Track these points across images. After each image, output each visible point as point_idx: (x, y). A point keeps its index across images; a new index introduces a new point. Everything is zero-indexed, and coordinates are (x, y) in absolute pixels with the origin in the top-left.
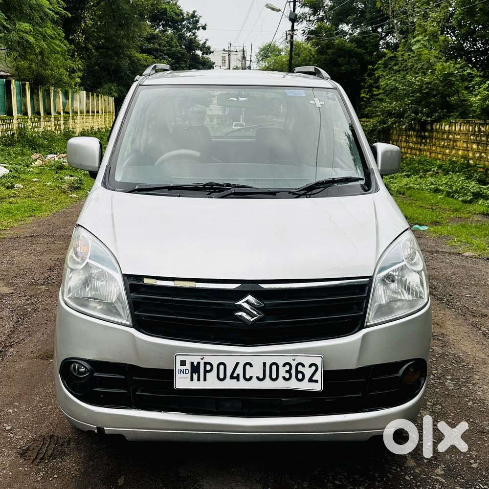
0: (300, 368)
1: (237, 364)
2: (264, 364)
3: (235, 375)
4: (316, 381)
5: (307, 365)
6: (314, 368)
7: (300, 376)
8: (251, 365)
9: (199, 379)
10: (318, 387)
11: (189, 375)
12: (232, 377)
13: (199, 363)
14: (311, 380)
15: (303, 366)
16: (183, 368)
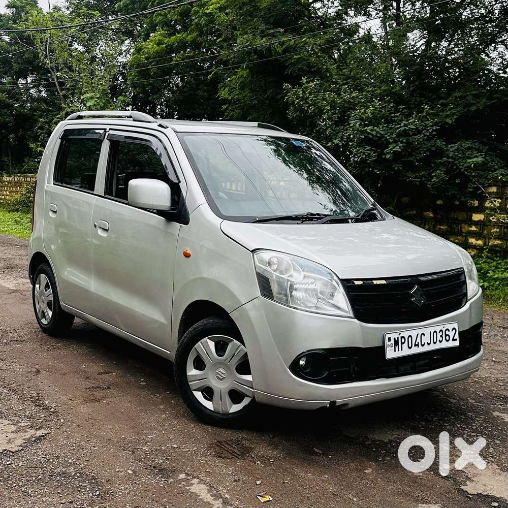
0: (447, 333)
1: (418, 335)
2: (430, 332)
3: (417, 343)
4: (456, 340)
5: (451, 330)
6: (454, 331)
7: (447, 338)
8: (424, 335)
9: (399, 350)
10: (457, 343)
11: (393, 348)
12: (415, 345)
13: (398, 338)
14: (454, 340)
15: (449, 331)
16: (390, 343)
